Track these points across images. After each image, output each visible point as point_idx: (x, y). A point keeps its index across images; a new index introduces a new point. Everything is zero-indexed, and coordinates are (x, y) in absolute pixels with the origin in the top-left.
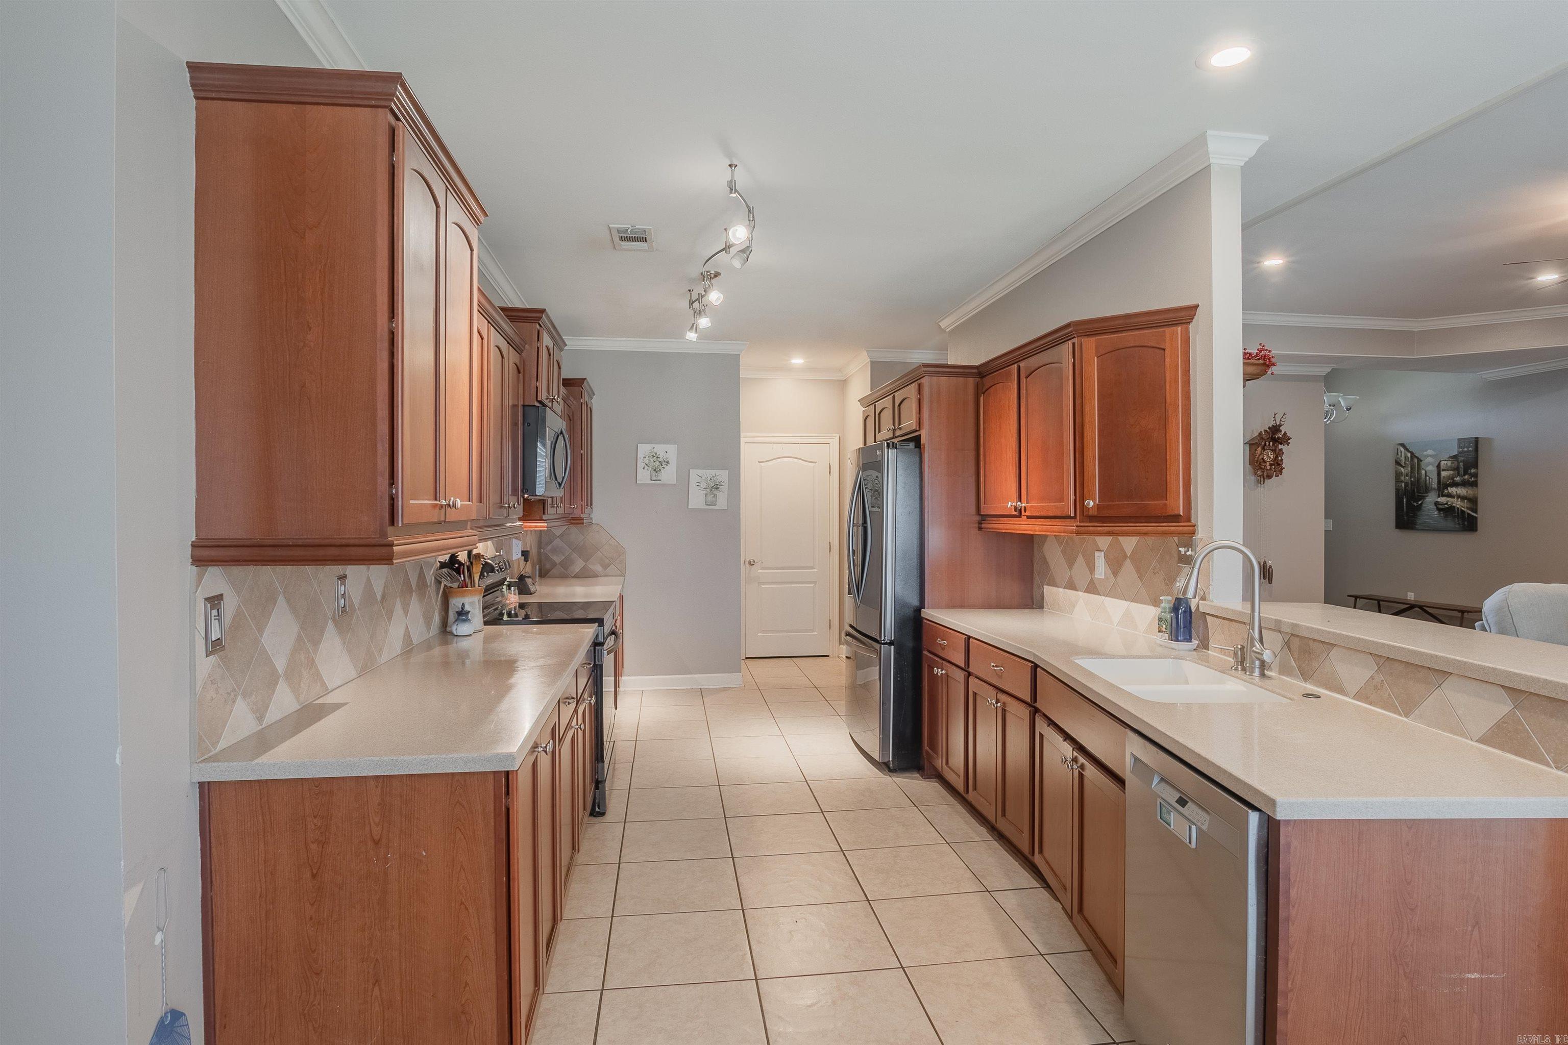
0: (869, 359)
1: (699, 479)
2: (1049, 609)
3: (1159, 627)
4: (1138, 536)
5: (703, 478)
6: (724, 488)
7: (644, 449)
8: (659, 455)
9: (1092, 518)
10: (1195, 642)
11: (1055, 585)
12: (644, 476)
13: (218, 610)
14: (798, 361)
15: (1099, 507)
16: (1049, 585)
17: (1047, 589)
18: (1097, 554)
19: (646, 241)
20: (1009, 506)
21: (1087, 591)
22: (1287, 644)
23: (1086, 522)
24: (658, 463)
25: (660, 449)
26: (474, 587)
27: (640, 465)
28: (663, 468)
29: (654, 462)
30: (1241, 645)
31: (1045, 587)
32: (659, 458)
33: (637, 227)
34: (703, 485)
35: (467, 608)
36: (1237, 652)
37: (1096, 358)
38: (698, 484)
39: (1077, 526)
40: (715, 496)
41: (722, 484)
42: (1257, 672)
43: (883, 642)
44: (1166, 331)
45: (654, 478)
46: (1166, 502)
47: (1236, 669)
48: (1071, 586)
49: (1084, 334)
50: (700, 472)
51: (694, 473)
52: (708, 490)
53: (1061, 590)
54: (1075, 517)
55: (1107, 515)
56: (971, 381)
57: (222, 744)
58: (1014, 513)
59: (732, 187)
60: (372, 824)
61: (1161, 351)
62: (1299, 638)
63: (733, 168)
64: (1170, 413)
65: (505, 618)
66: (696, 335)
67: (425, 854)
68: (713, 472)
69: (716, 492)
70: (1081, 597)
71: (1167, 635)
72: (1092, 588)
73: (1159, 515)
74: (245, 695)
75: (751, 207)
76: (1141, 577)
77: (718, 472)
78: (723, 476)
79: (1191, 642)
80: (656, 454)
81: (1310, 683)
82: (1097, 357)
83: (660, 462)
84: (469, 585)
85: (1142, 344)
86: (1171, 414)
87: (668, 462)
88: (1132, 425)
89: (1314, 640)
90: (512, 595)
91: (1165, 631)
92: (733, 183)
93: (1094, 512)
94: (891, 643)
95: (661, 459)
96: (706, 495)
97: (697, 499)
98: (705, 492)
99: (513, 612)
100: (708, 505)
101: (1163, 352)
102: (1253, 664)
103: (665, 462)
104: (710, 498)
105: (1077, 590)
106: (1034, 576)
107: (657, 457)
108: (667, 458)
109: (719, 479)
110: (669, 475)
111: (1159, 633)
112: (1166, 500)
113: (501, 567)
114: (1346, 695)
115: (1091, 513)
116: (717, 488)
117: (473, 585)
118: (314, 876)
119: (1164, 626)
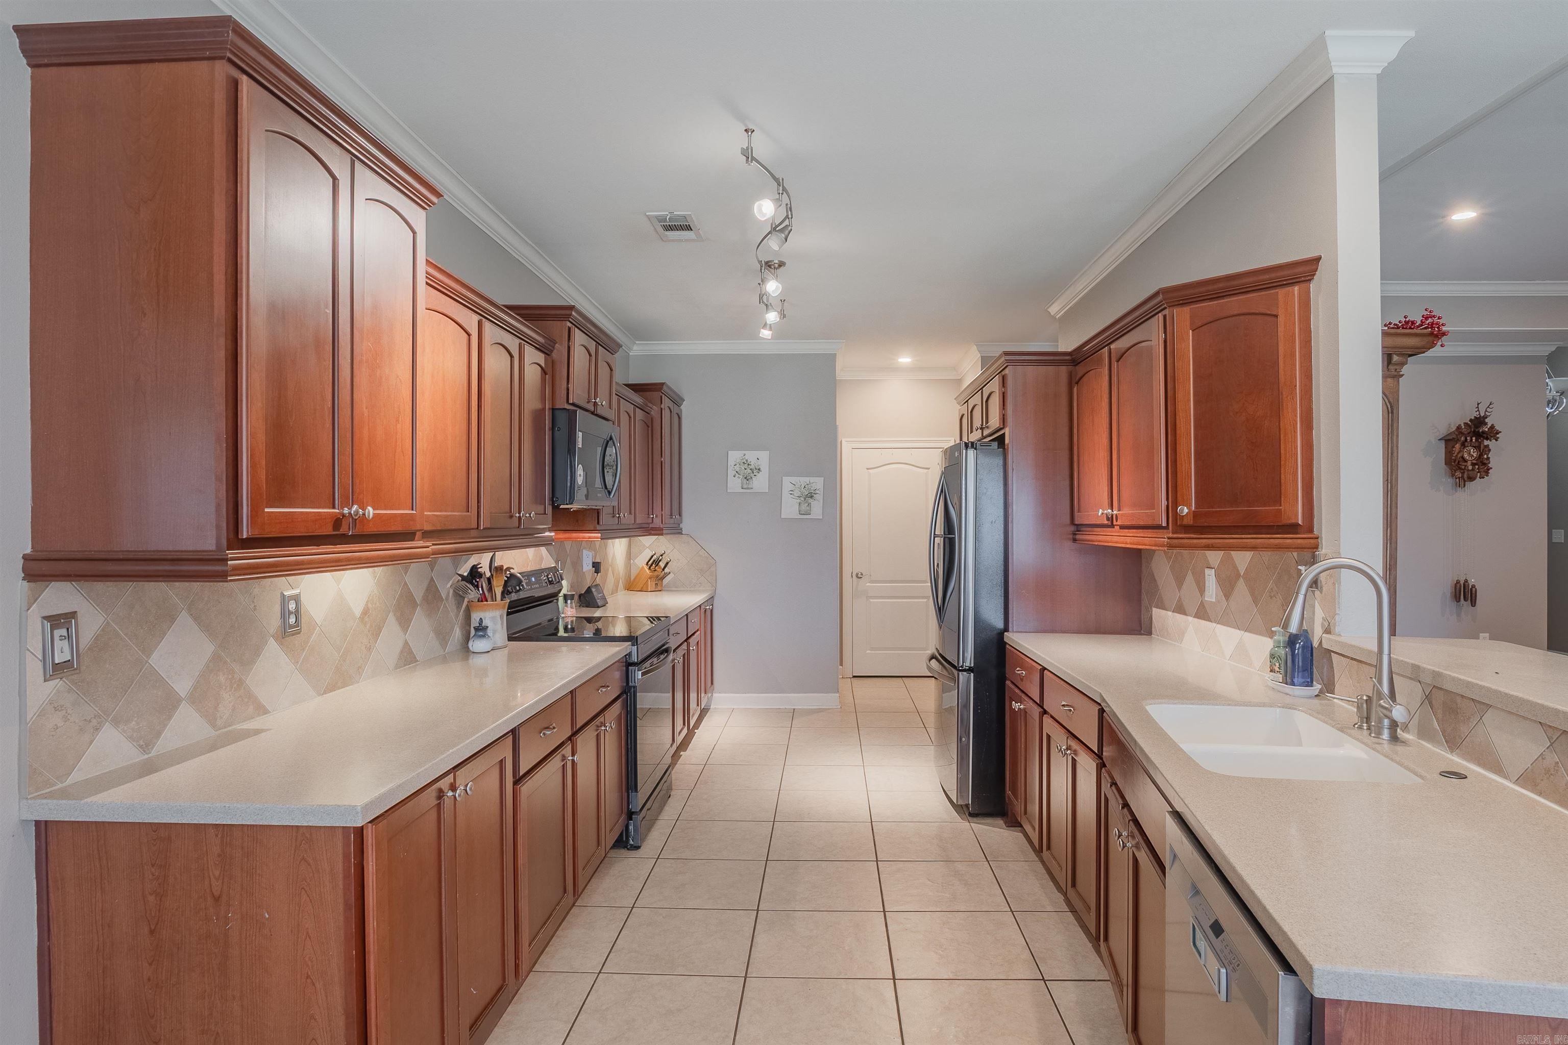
0: (979, 355)
1: (791, 487)
2: (1158, 636)
3: (1271, 666)
4: (1252, 551)
5: (797, 486)
6: (819, 497)
7: (734, 456)
8: (750, 462)
9: (1187, 529)
10: (1317, 687)
11: (1164, 608)
12: (734, 484)
13: (68, 629)
14: (905, 360)
15: (1195, 515)
16: (1157, 607)
17: (1155, 611)
18: (1207, 571)
19: (692, 230)
20: (1100, 514)
21: (1198, 616)
22: (1428, 698)
23: (1181, 533)
24: (749, 471)
25: (751, 456)
26: (496, 601)
27: (731, 473)
28: (755, 475)
29: (746, 469)
30: (1367, 696)
31: (1154, 609)
32: (750, 465)
33: (675, 213)
34: (797, 493)
35: (486, 622)
36: (1362, 704)
37: (1191, 331)
38: (791, 492)
39: (1169, 538)
40: (809, 505)
41: (817, 492)
42: (1386, 735)
43: (960, 668)
44: (1279, 292)
45: (745, 486)
46: (1281, 508)
47: (1360, 728)
48: (1180, 609)
49: (1176, 303)
50: (794, 479)
51: (787, 480)
52: (802, 499)
53: (1170, 613)
54: (1167, 528)
55: (1206, 524)
56: (1063, 370)
57: (76, 776)
58: (1106, 522)
59: (748, 155)
60: (212, 877)
61: (1274, 319)
62: (1443, 692)
63: (750, 133)
64: (1285, 396)
65: (561, 633)
66: (771, 332)
67: (267, 916)
68: (807, 480)
69: (810, 500)
70: (1191, 623)
71: (1281, 675)
72: (1202, 613)
73: (1272, 524)
74: (116, 722)
75: (781, 179)
76: (1255, 601)
77: (813, 479)
78: (818, 483)
79: (1312, 686)
80: (747, 461)
81: (1457, 755)
82: (1193, 331)
83: (751, 469)
84: (489, 599)
85: (1248, 311)
86: (1287, 397)
87: (759, 469)
88: (1237, 413)
89: (1462, 696)
90: (569, 609)
91: (1278, 670)
92: (750, 150)
93: (1189, 521)
94: (970, 670)
95: (752, 467)
96: (800, 504)
97: (790, 508)
98: (799, 501)
99: (569, 626)
100: (801, 514)
101: (1276, 319)
102: (1380, 723)
103: (756, 469)
104: (804, 507)
105: (1186, 615)
106: (1143, 596)
107: (748, 465)
108: (758, 465)
109: (814, 487)
110: (760, 483)
111: (1271, 673)
112: (1281, 506)
113: (550, 579)
114: (1506, 777)
115: (1185, 522)
116: (812, 497)
117: (494, 599)
118: (152, 932)
119: (1277, 664)
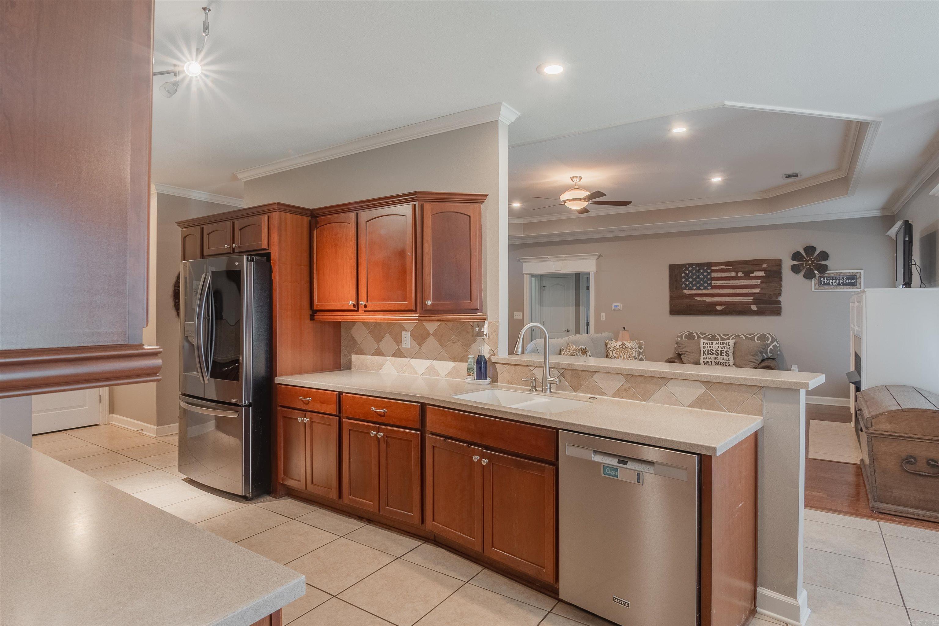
2: (357, 370)
3: (468, 373)
9: (428, 311)
10: (489, 380)
11: (363, 354)
15: (432, 304)
16: (356, 354)
17: (354, 356)
18: (404, 333)
20: (350, 304)
21: (394, 355)
22: (562, 374)
23: (425, 314)
30: (534, 378)
36: (533, 381)
37: (430, 215)
39: (419, 316)
42: (548, 391)
43: (244, 405)
44: (470, 205)
46: (471, 301)
47: (533, 391)
48: (381, 354)
49: (422, 200)
53: (369, 356)
54: (416, 311)
55: (438, 309)
56: (306, 218)
58: (353, 308)
61: (469, 217)
62: (571, 371)
70: (389, 360)
71: (474, 377)
72: (398, 354)
73: (467, 309)
76: (442, 345)
79: (487, 380)
81: (580, 393)
82: (432, 215)
85: (458, 211)
86: (474, 253)
88: (451, 257)
89: (582, 371)
91: (473, 375)
93: (429, 307)
94: (250, 405)
102: (546, 387)
105: (385, 356)
106: (342, 349)
111: (470, 377)
114: (606, 395)
119: (472, 372)
